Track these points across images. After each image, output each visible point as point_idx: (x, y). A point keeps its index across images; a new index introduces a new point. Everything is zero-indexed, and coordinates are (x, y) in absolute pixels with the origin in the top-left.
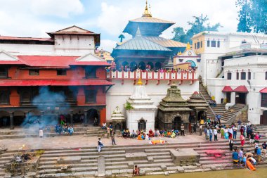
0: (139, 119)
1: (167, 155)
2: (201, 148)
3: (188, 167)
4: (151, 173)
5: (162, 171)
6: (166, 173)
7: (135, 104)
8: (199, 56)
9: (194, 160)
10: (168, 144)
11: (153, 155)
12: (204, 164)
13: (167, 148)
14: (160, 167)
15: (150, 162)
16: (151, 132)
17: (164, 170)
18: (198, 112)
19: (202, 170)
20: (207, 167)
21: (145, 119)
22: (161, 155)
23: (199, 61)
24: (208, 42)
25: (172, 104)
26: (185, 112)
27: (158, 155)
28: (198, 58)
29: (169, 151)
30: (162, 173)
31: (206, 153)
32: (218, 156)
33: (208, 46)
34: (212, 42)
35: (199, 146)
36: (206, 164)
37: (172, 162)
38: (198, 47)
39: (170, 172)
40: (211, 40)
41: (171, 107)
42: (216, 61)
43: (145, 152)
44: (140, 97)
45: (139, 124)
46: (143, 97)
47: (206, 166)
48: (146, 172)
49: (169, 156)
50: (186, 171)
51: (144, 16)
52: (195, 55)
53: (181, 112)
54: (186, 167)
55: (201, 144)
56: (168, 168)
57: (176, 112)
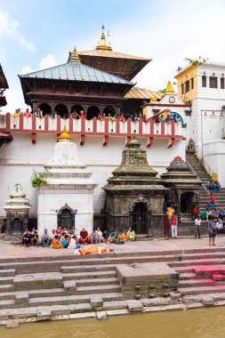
0: (59, 207)
1: (109, 276)
2: (183, 262)
3: (152, 300)
4: (66, 317)
5: (93, 310)
6: (100, 314)
7: (51, 175)
8: (189, 104)
9: (167, 286)
10: (115, 255)
11: (79, 278)
12: (189, 294)
13: (111, 262)
14: (88, 301)
15: (69, 291)
16: (84, 234)
17: (97, 307)
18: (180, 192)
19: (183, 306)
20: (194, 301)
21: (73, 207)
22: (95, 277)
23: (189, 113)
24: (204, 78)
25: (128, 178)
26: (155, 193)
27: (89, 277)
28: (188, 109)
29: (115, 269)
30: (93, 314)
31: (193, 271)
32: (220, 276)
33: (204, 85)
34: (211, 78)
35: (180, 259)
36: (193, 293)
37: (118, 291)
38: (187, 90)
39: (110, 313)
40: (208, 75)
41: (127, 183)
42: (218, 114)
43: (62, 271)
44: (63, 163)
45: (59, 217)
46: (70, 163)
47: (192, 297)
48: (53, 313)
49: (113, 279)
50: (147, 309)
51: (98, 48)
52: (182, 103)
53: (147, 193)
54: (147, 301)
55: (183, 255)
56: (106, 304)
57: (138, 192)
